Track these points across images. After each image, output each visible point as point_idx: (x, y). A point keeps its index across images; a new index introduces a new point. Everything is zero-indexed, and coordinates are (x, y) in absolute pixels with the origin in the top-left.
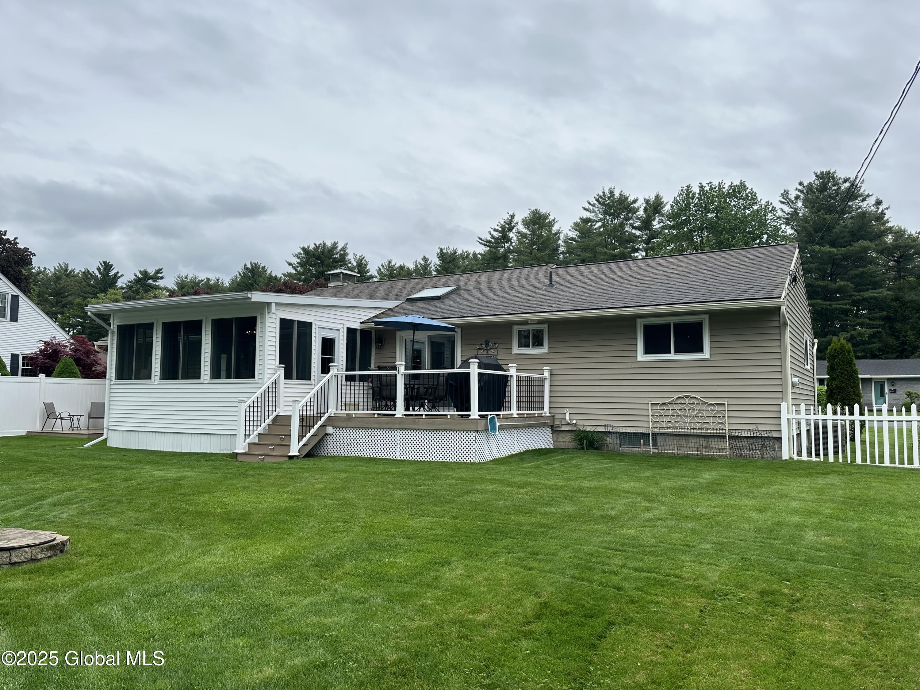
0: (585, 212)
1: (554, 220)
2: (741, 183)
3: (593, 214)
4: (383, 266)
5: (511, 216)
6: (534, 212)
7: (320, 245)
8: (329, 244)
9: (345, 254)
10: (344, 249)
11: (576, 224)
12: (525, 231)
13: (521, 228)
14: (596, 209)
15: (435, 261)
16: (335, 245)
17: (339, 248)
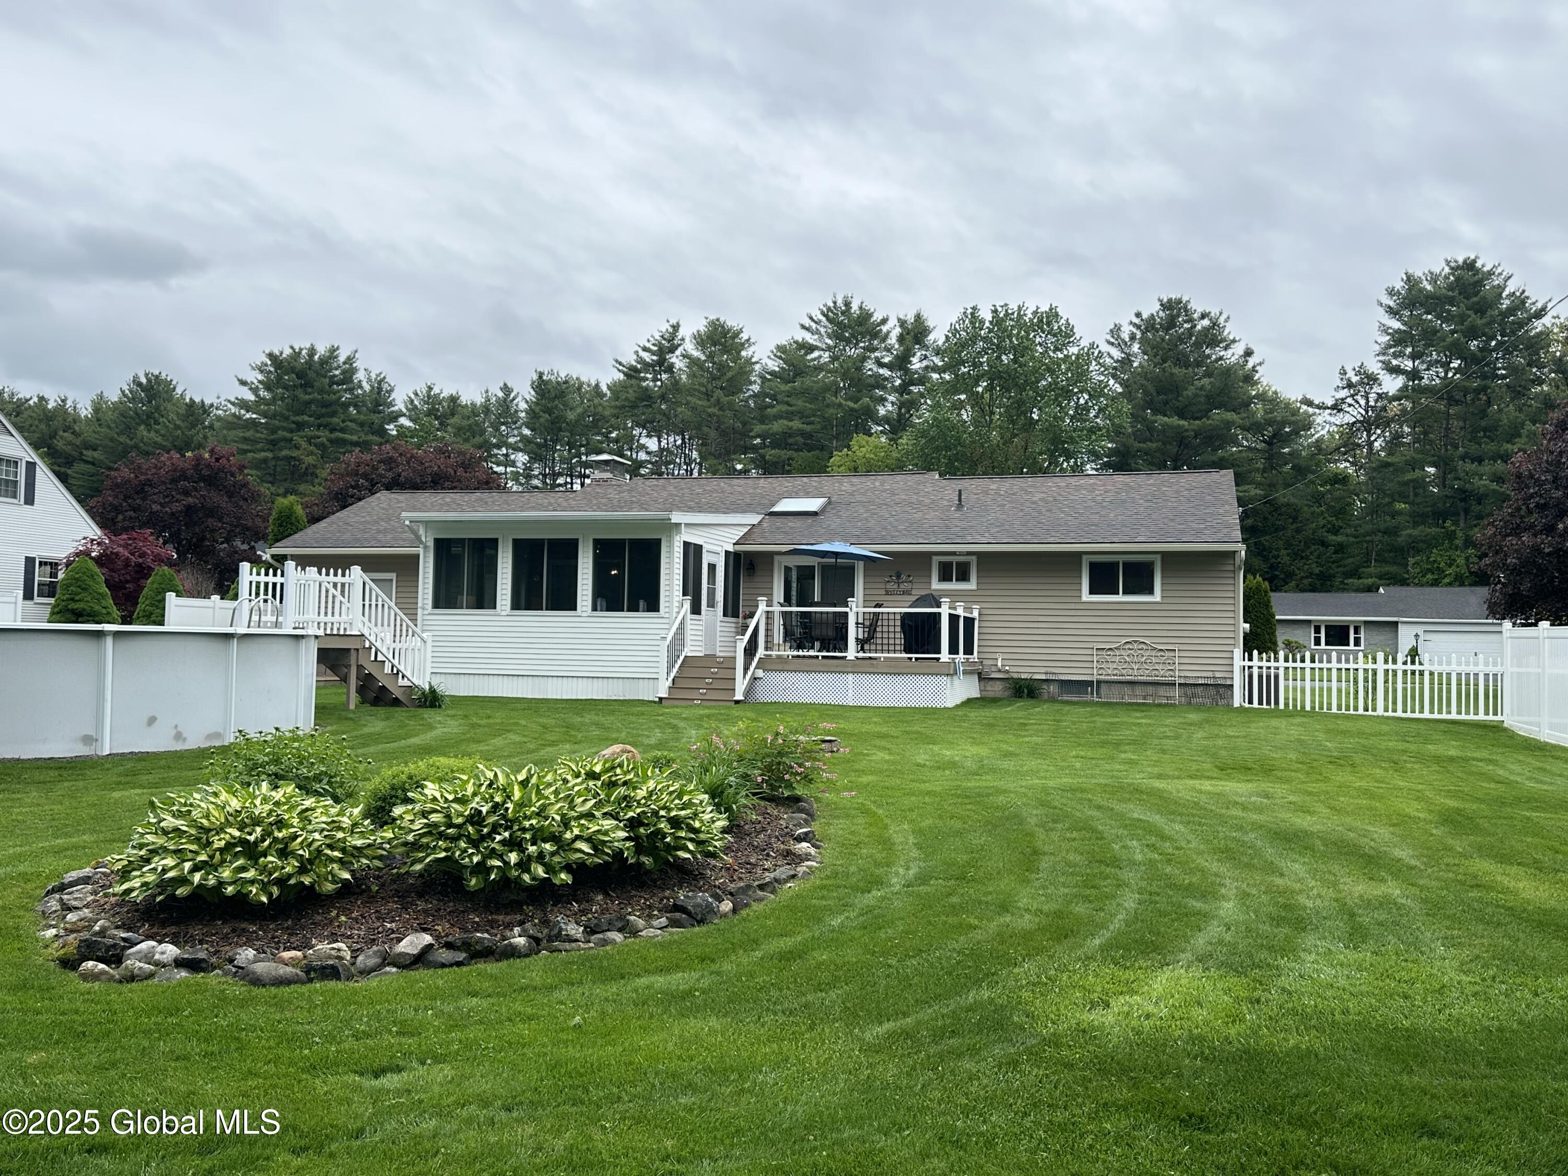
0: (804, 331)
1: (748, 340)
2: (1051, 309)
3: (816, 337)
4: (416, 394)
5: (673, 326)
6: (713, 322)
7: (301, 349)
8: (322, 350)
9: (353, 371)
10: (349, 360)
11: (780, 348)
12: (696, 354)
13: (690, 347)
14: (822, 330)
15: (524, 395)
16: (333, 350)
17: (342, 359)
